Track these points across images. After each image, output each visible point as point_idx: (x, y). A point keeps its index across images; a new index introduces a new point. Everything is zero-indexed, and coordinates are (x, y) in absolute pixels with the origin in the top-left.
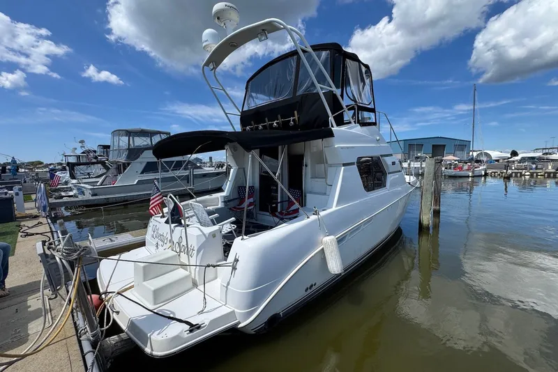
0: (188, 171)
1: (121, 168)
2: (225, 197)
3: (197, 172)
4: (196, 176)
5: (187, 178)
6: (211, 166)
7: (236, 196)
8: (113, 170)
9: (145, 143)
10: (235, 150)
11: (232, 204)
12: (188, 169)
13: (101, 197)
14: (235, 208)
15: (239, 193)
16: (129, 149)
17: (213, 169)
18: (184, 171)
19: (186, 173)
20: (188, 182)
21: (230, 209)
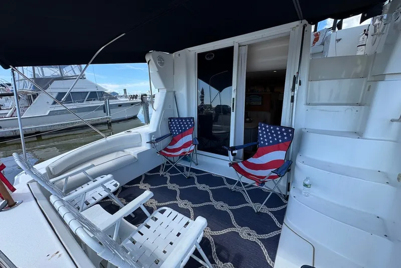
0: (104, 102)
1: (31, 98)
2: (151, 135)
3: (112, 102)
4: (111, 106)
5: (104, 108)
6: (126, 97)
7: (166, 131)
8: (23, 102)
9: (56, 74)
10: (162, 64)
11: (161, 145)
12: (103, 99)
13: (6, 130)
14: (166, 149)
15: (170, 128)
16: (34, 78)
17: (127, 99)
18: (99, 102)
19: (102, 103)
20: (105, 112)
21: (161, 152)
